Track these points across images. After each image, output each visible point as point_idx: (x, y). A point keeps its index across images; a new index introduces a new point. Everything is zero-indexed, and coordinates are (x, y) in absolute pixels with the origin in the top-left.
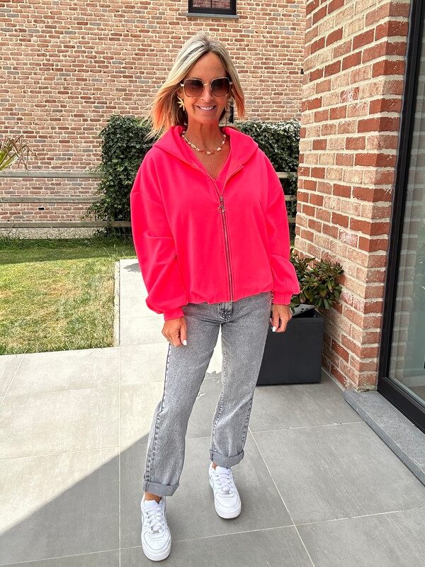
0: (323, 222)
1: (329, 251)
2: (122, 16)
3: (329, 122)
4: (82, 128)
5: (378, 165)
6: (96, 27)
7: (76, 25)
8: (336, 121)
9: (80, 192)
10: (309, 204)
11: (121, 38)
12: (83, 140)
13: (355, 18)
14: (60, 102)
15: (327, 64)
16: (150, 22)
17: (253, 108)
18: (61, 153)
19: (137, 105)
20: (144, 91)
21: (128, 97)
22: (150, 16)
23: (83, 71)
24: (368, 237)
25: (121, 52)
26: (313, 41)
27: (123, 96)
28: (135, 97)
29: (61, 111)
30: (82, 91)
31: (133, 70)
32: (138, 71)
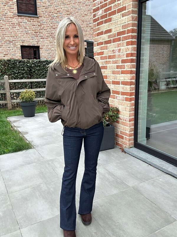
1: (112, 103)
3: (108, 60)
5: (131, 74)
8: (111, 59)
13: (117, 26)
15: (105, 40)
16: (1, 17)
17: (48, 53)
22: (1, 14)
24: (129, 97)
26: (98, 32)
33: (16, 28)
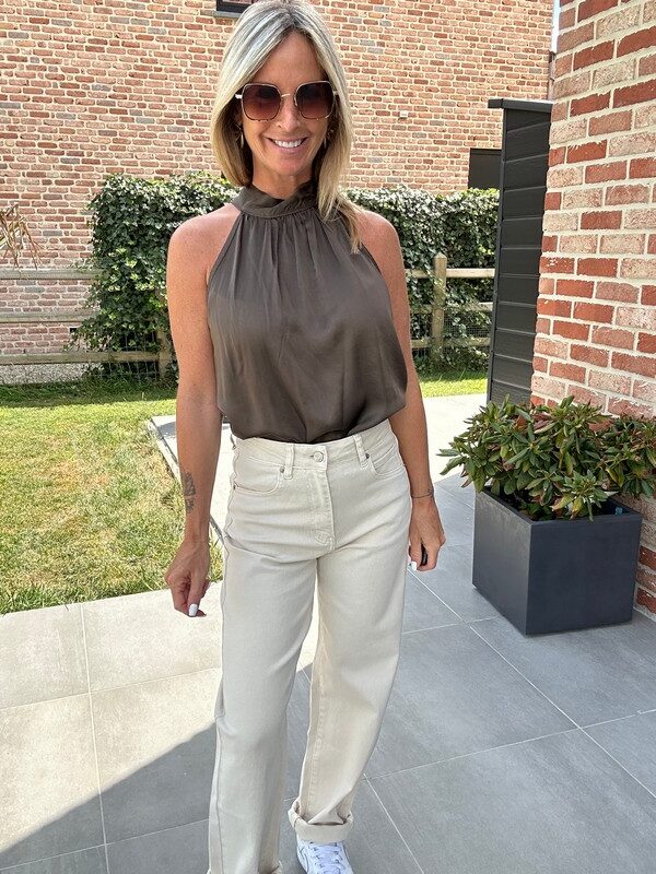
0: (611, 350)
1: (632, 400)
2: (107, 11)
3: (627, 182)
4: (42, 195)
6: (63, 28)
7: (29, 23)
8: (646, 180)
9: (40, 303)
10: (572, 320)
11: (106, 47)
12: (44, 217)
14: (3, 150)
15: (621, 86)
16: (154, 24)
19: (134, 159)
20: (145, 135)
21: (119, 145)
22: (154, 13)
23: (42, 100)
25: (107, 70)
26: (579, 49)
27: (112, 144)
28: (132, 145)
29: (5, 167)
30: (41, 134)
31: (127, 101)
32: (136, 102)
33: (208, 68)
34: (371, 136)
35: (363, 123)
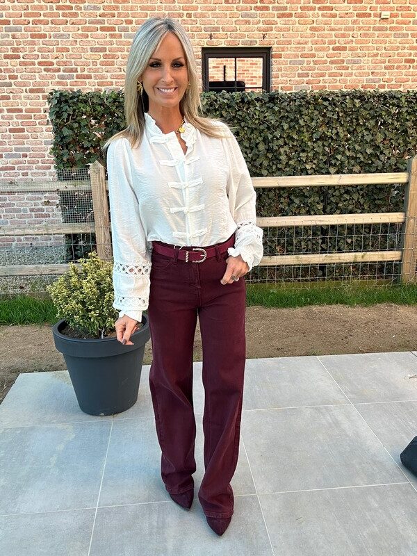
4: (42, 108)
14: (7, 70)
17: (300, 71)
18: (13, 147)
19: (123, 73)
21: (109, 60)
23: (40, 22)
27: (102, 59)
28: (120, 59)
29: (10, 85)
30: (40, 54)
31: (116, 18)
32: (123, 19)
34: (351, 38)
35: (343, 26)
